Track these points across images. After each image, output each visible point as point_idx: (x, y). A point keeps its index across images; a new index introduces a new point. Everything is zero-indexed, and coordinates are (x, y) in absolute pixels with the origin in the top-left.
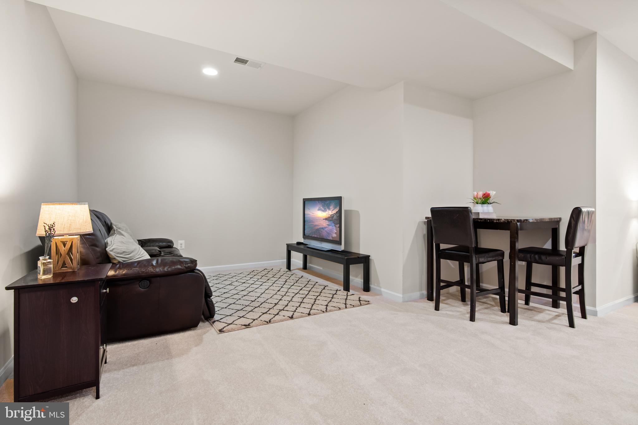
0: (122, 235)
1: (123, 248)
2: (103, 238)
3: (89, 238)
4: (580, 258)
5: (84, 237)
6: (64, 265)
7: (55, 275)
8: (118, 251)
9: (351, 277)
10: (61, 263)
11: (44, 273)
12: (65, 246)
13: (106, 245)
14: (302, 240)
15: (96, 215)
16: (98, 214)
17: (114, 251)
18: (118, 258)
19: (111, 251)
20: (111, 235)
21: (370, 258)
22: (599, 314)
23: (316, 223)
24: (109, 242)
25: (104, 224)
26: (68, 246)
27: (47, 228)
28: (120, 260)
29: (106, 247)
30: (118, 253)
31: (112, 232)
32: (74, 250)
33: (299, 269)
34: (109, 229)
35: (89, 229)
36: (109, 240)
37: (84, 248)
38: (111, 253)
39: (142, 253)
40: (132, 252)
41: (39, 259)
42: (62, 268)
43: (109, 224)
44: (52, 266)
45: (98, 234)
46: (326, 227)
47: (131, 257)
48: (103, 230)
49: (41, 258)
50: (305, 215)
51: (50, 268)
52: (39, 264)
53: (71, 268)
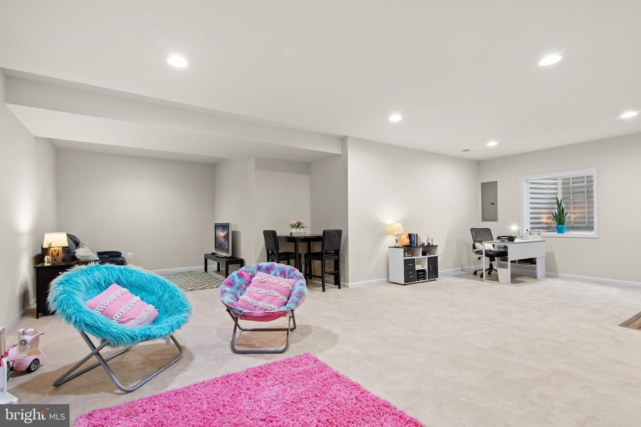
0: (84, 248)
1: (84, 254)
2: (73, 250)
3: (66, 249)
4: (337, 256)
5: (64, 248)
6: (55, 260)
7: (51, 264)
8: (81, 256)
9: (229, 271)
10: (54, 259)
11: (47, 263)
12: (55, 252)
13: (75, 253)
14: (214, 251)
15: (70, 237)
16: (70, 236)
17: (79, 255)
18: (81, 259)
19: (78, 256)
20: (78, 248)
21: (244, 260)
22: (349, 287)
23: (220, 240)
24: (77, 252)
25: (75, 242)
26: (57, 252)
27: (49, 244)
28: (83, 260)
29: (75, 254)
30: (81, 257)
31: (79, 246)
32: (60, 254)
33: (215, 272)
34: (77, 244)
35: (66, 244)
36: (77, 251)
37: (64, 254)
38: (77, 256)
39: (95, 257)
40: (89, 256)
41: (45, 257)
42: (54, 261)
43: (78, 242)
44: (50, 260)
45: (71, 247)
46: (223, 242)
47: (88, 259)
48: (74, 246)
49: (46, 256)
50: (216, 235)
51: (50, 261)
52: (45, 259)
53: (58, 262)
